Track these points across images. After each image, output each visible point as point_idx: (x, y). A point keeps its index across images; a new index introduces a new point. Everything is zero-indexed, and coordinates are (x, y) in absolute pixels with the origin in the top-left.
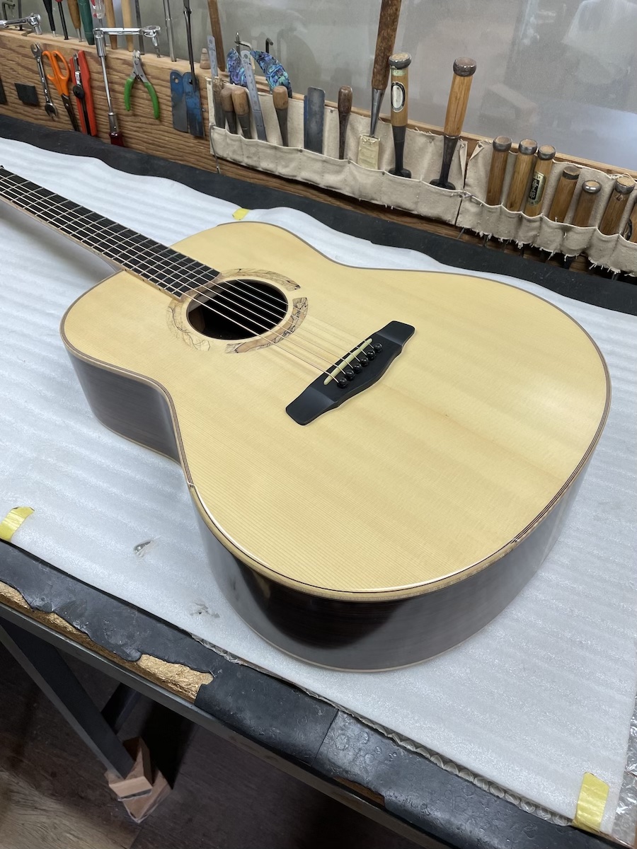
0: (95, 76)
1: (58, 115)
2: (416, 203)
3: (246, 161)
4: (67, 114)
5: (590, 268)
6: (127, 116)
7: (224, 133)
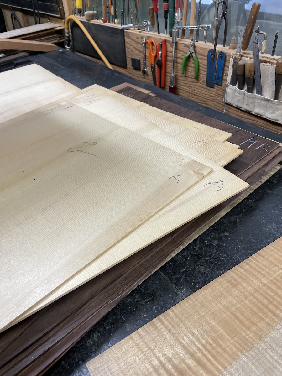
0: (169, 54)
1: (147, 75)
3: (245, 107)
4: (152, 75)
6: (181, 77)
7: (234, 89)
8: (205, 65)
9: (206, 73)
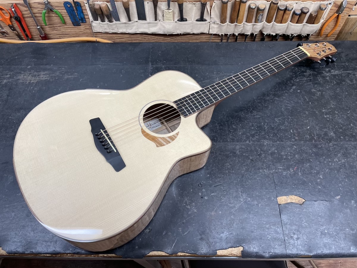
2: (192, 29)
7: (98, 23)
8: (65, 13)
9: (69, 18)
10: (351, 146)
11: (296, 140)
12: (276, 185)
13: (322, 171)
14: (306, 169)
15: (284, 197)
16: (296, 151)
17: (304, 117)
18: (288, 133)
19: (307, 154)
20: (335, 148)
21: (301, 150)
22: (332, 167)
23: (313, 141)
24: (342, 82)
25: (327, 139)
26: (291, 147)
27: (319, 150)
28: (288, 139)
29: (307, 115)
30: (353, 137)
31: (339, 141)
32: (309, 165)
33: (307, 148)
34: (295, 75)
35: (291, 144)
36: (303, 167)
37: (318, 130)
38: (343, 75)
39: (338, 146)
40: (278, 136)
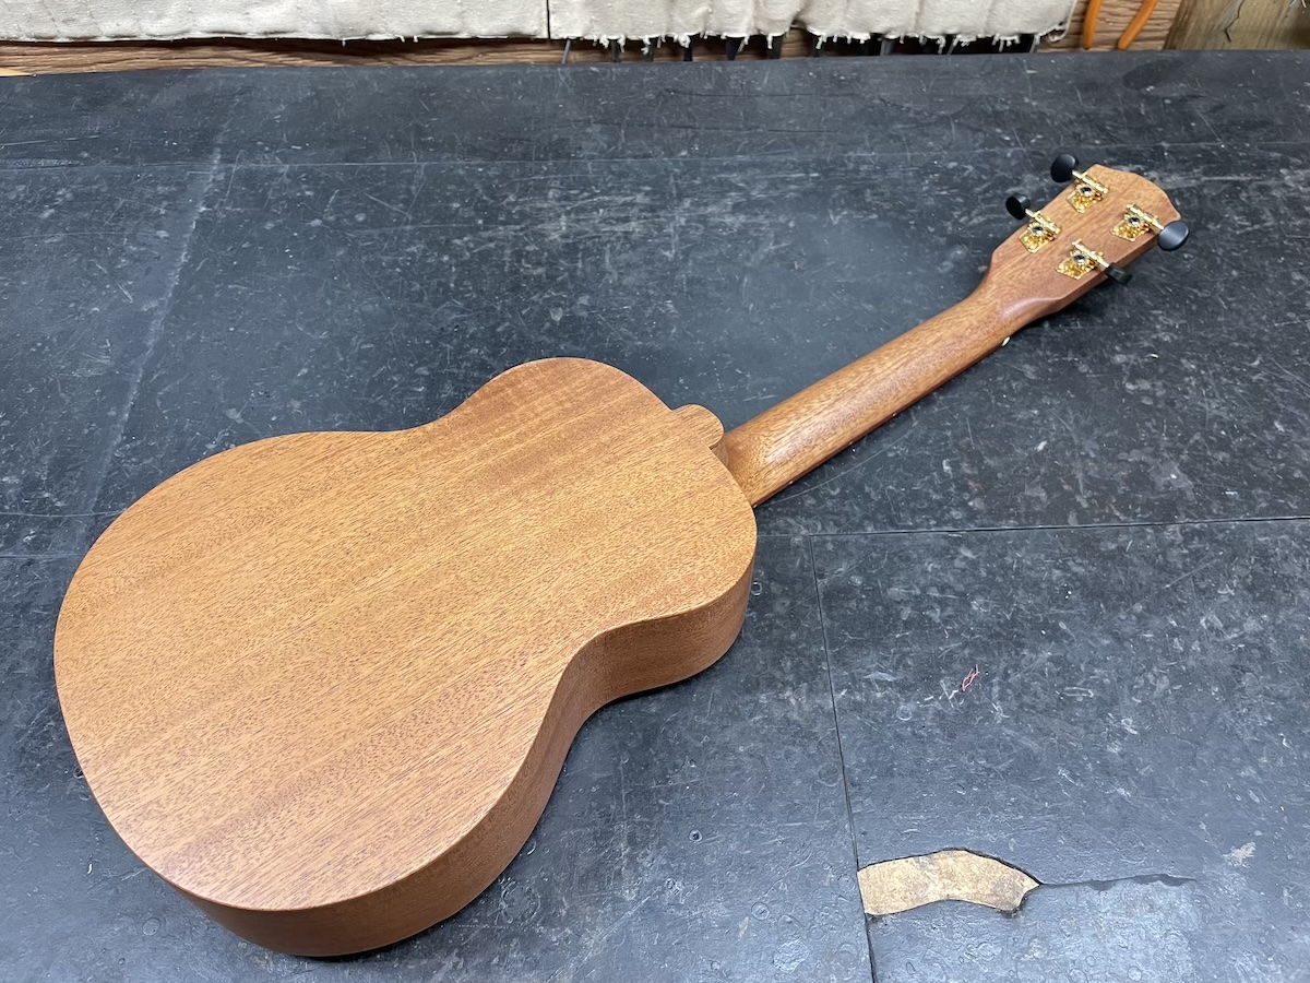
2: (461, 15)
3: (64, 32)
5: (818, 47)
10: (1284, 537)
11: (972, 515)
12: (853, 785)
13: (1133, 692)
14: (1034, 678)
15: (904, 868)
16: (973, 575)
17: (1014, 396)
18: (926, 478)
19: (1038, 594)
20: (1198, 550)
21: (1005, 568)
22: (1191, 663)
23: (1072, 520)
24: (1207, 222)
25: (1148, 506)
26: (946, 554)
27: (1105, 569)
28: (924, 511)
29: (1029, 381)
30: (1291, 490)
31: (1218, 516)
32: (1050, 659)
33: (1035, 556)
34: (966, 198)
35: (945, 537)
36: (1016, 668)
37: (1095, 460)
38: (1205, 191)
39: (1212, 541)
40: (873, 494)
